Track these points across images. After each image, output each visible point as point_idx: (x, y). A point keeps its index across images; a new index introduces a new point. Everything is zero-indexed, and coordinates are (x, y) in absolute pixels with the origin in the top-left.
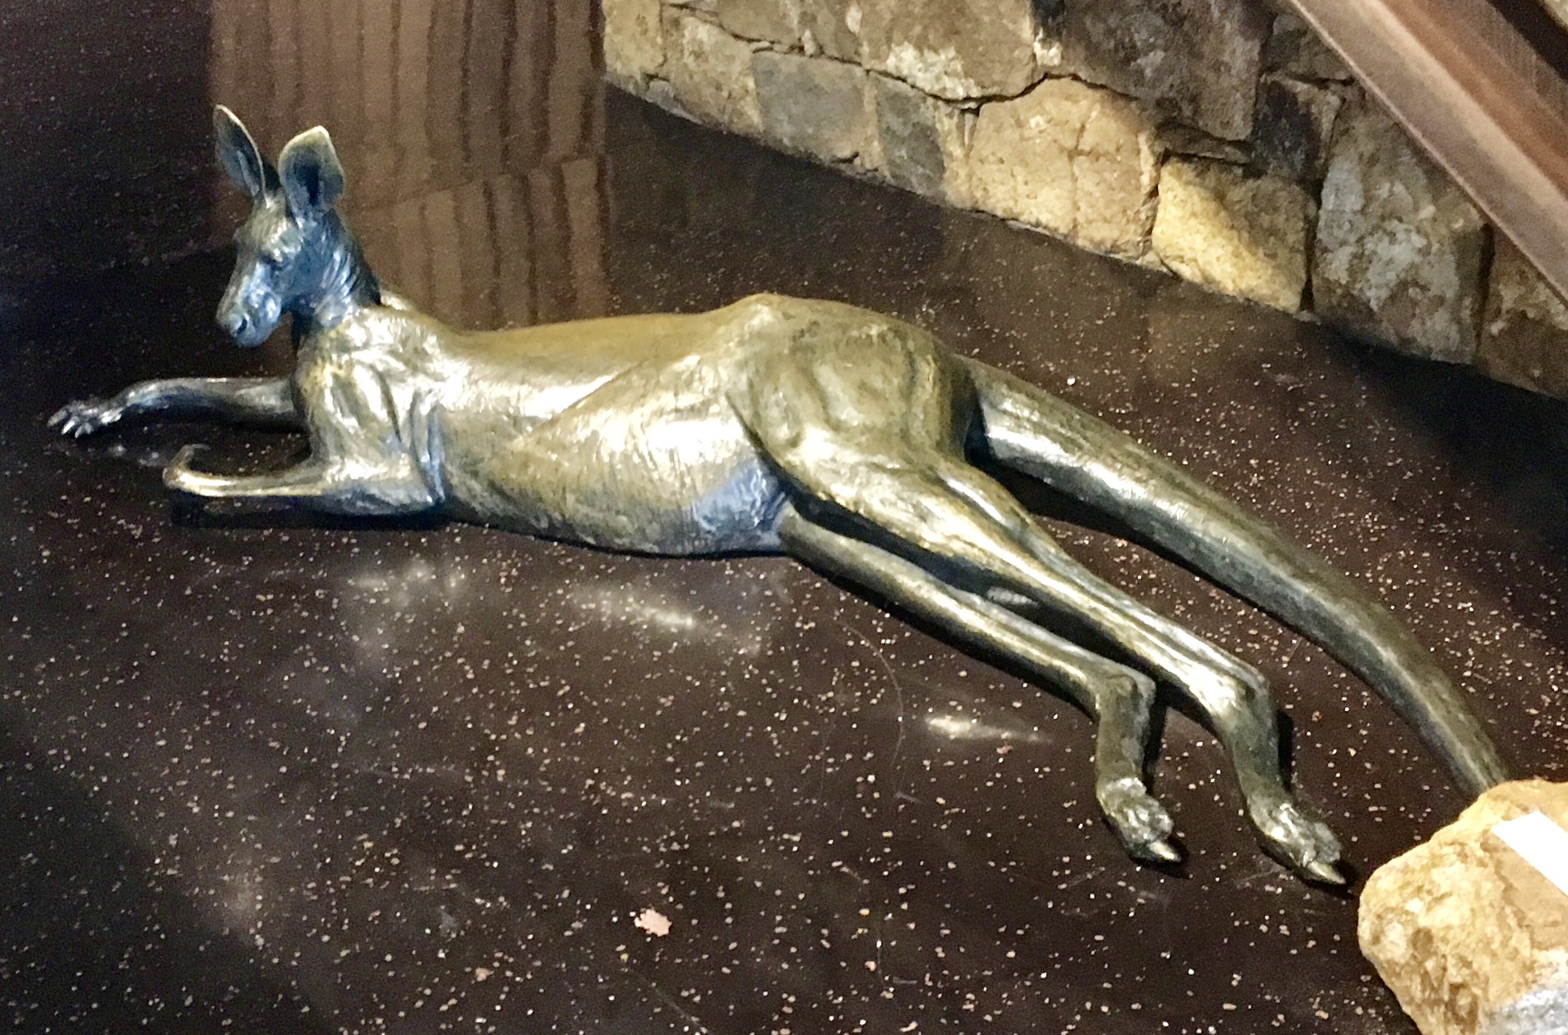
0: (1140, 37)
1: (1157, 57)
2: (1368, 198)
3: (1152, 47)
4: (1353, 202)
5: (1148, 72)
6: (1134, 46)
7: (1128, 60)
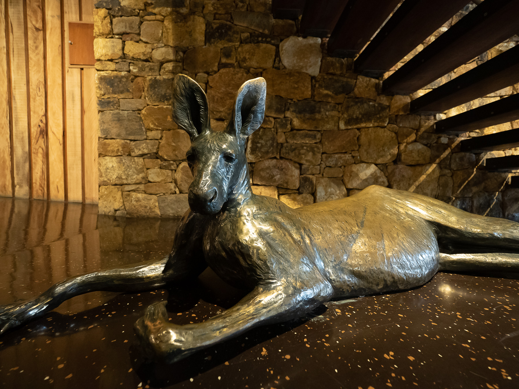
0: (275, 173)
1: (279, 176)
2: (326, 192)
3: (278, 175)
4: (323, 194)
5: (277, 179)
6: (273, 175)
7: (272, 178)
